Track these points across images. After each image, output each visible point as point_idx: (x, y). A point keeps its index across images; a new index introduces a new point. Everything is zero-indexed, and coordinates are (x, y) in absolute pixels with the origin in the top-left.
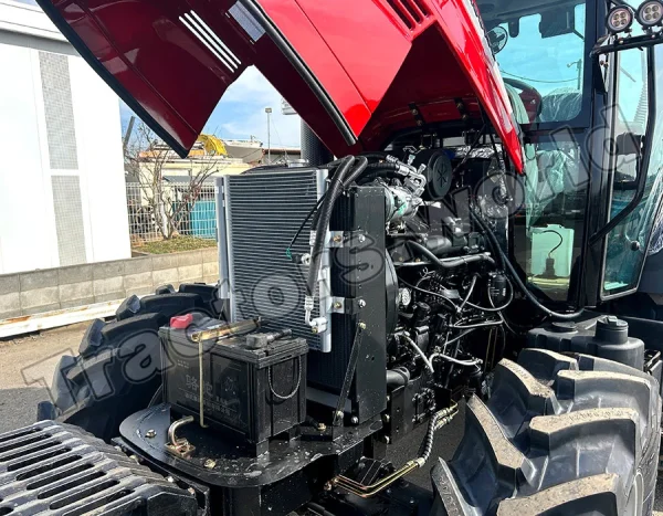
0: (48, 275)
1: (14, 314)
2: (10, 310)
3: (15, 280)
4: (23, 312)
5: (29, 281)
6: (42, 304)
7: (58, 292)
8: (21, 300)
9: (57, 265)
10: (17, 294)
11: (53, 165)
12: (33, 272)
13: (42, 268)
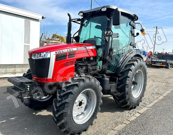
0: (21, 65)
1: (13, 73)
2: (13, 72)
3: (14, 66)
4: (15, 72)
5: (17, 66)
6: (19, 71)
7: (22, 69)
8: (15, 70)
9: (23, 63)
10: (14, 69)
11: (25, 43)
12: (18, 64)
13: (20, 64)
